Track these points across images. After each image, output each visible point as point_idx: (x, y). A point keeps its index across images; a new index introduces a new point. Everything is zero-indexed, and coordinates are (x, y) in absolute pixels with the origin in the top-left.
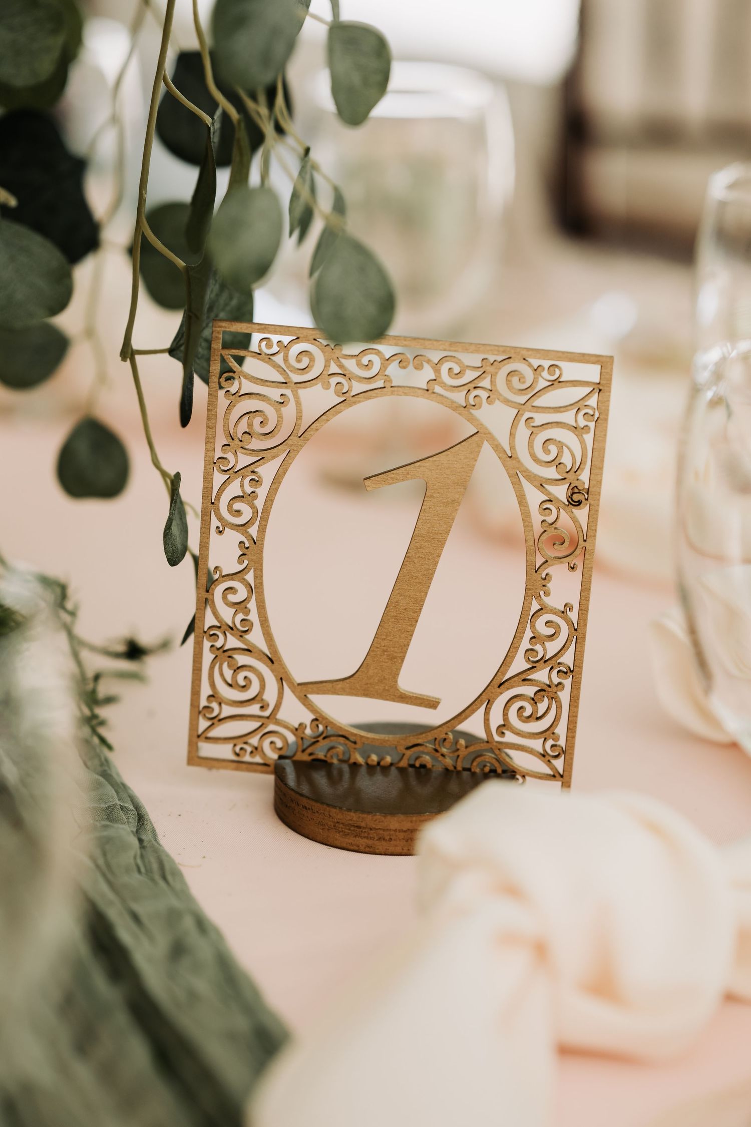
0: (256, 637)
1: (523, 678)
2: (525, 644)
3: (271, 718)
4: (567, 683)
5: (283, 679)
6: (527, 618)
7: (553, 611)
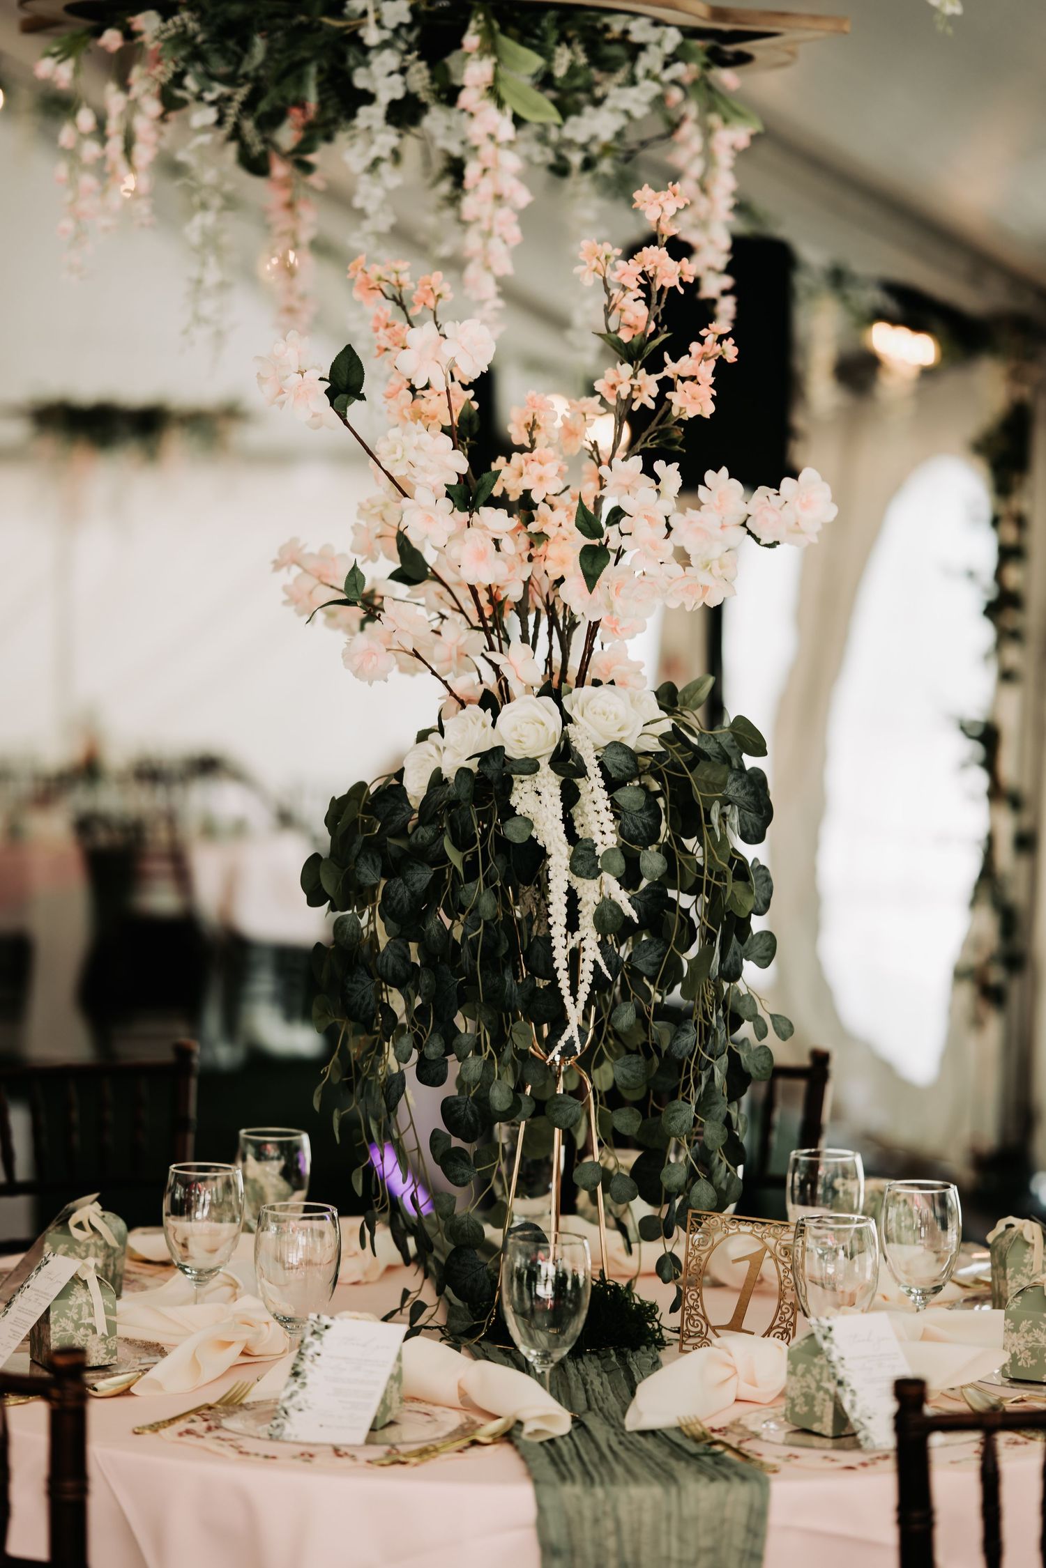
0: (700, 1310)
1: (778, 1326)
2: (779, 1315)
3: (705, 1337)
4: (792, 1328)
5: (708, 1325)
6: (780, 1307)
7: (787, 1304)
